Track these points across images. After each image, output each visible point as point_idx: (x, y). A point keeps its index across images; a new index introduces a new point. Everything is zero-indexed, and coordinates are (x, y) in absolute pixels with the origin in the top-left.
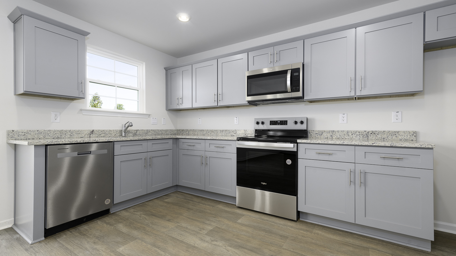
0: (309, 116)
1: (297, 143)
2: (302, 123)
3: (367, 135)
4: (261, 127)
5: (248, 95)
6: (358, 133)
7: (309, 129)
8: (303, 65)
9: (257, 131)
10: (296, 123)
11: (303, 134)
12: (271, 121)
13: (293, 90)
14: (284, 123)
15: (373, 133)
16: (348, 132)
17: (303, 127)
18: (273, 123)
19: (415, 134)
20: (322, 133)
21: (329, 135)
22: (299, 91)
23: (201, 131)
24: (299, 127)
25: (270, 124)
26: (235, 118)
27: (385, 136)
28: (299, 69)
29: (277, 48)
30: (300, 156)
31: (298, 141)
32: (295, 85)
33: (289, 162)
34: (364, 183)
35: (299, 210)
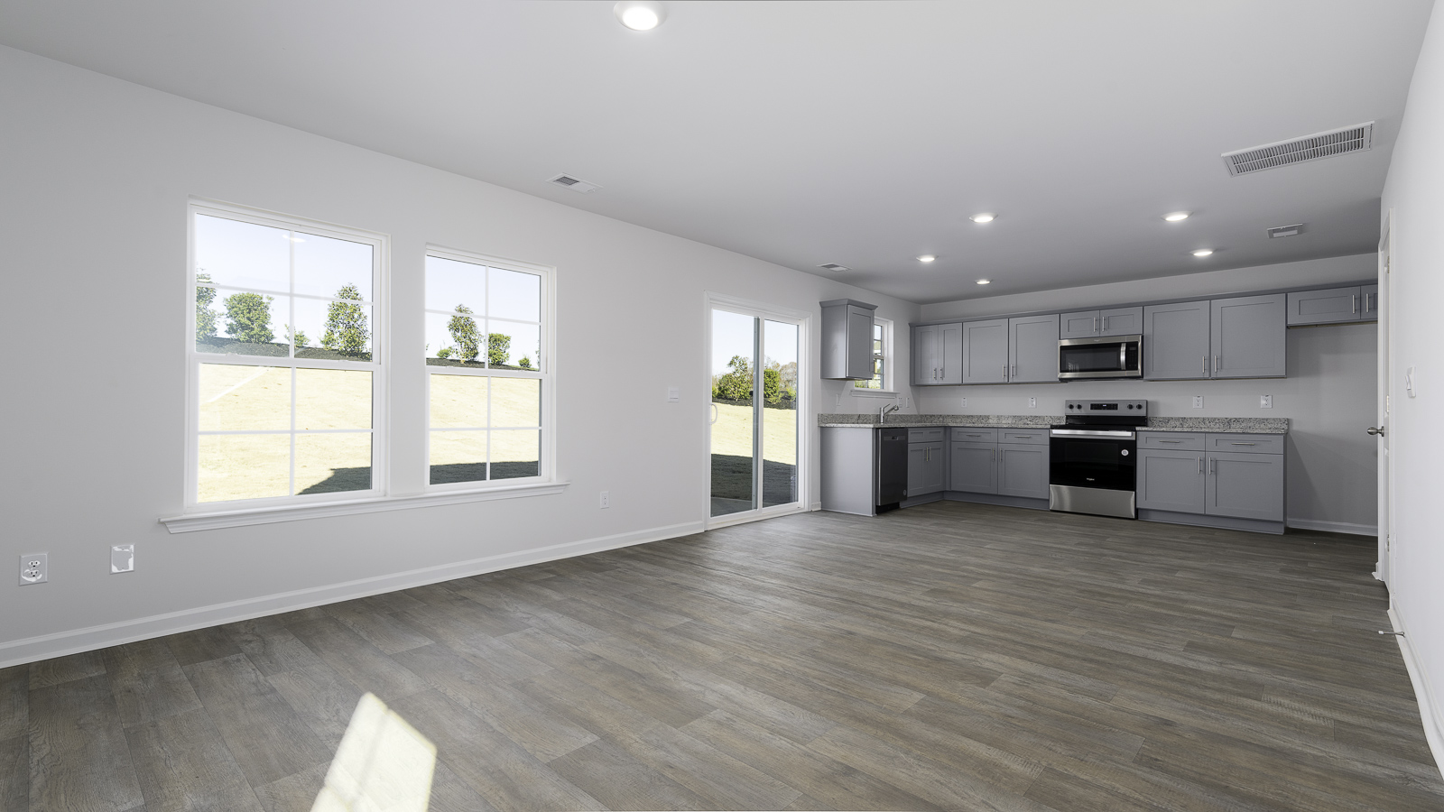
0: (1149, 399)
1: (1136, 431)
2: (1140, 407)
3: (1229, 421)
4: (1076, 412)
5: (1061, 371)
6: (1217, 421)
7: (1149, 416)
8: (1143, 337)
9: (1068, 417)
10: (1131, 407)
11: (1143, 421)
12: (1092, 405)
13: (1128, 368)
14: (1113, 406)
15: (1237, 420)
16: (1204, 419)
17: (1142, 413)
18: (1094, 407)
19: (1288, 422)
20: (1168, 420)
21: (1178, 424)
22: (1137, 369)
23: (968, 417)
24: (1135, 412)
25: (1092, 409)
26: (1030, 399)
27: (1251, 424)
28: (1137, 343)
29: (1105, 313)
30: (1139, 445)
31: (1137, 428)
32: (1131, 363)
33: (1125, 453)
34: (1215, 472)
35: (1138, 507)
